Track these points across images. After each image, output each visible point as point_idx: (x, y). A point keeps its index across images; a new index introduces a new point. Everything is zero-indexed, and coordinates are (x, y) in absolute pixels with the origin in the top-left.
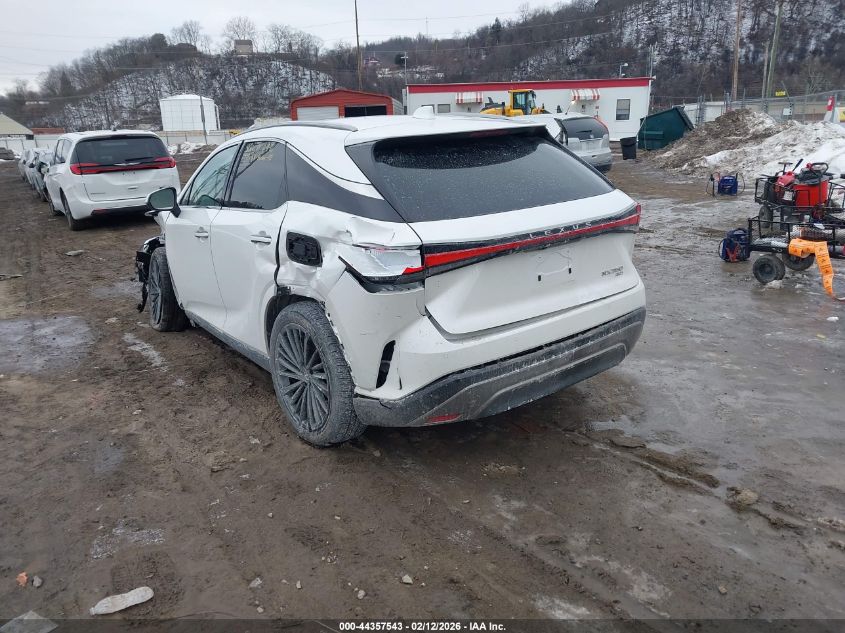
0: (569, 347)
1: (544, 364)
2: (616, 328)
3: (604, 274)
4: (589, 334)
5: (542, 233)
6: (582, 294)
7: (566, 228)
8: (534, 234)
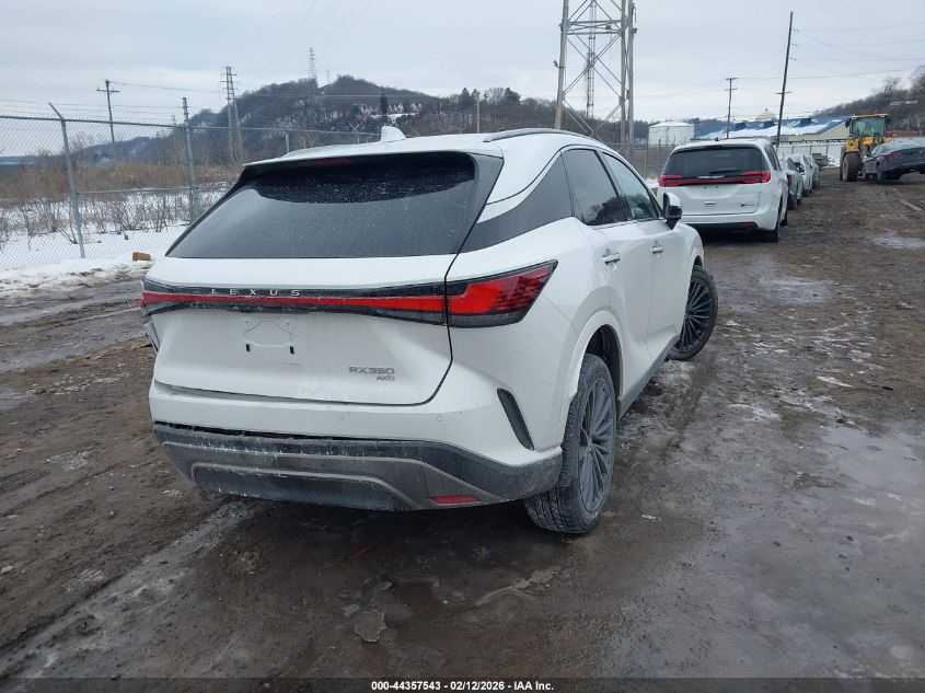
0: (269, 447)
1: (235, 454)
2: (353, 451)
3: (351, 369)
4: (301, 442)
5: (226, 291)
6: (305, 386)
7: (260, 292)
8: (217, 290)
